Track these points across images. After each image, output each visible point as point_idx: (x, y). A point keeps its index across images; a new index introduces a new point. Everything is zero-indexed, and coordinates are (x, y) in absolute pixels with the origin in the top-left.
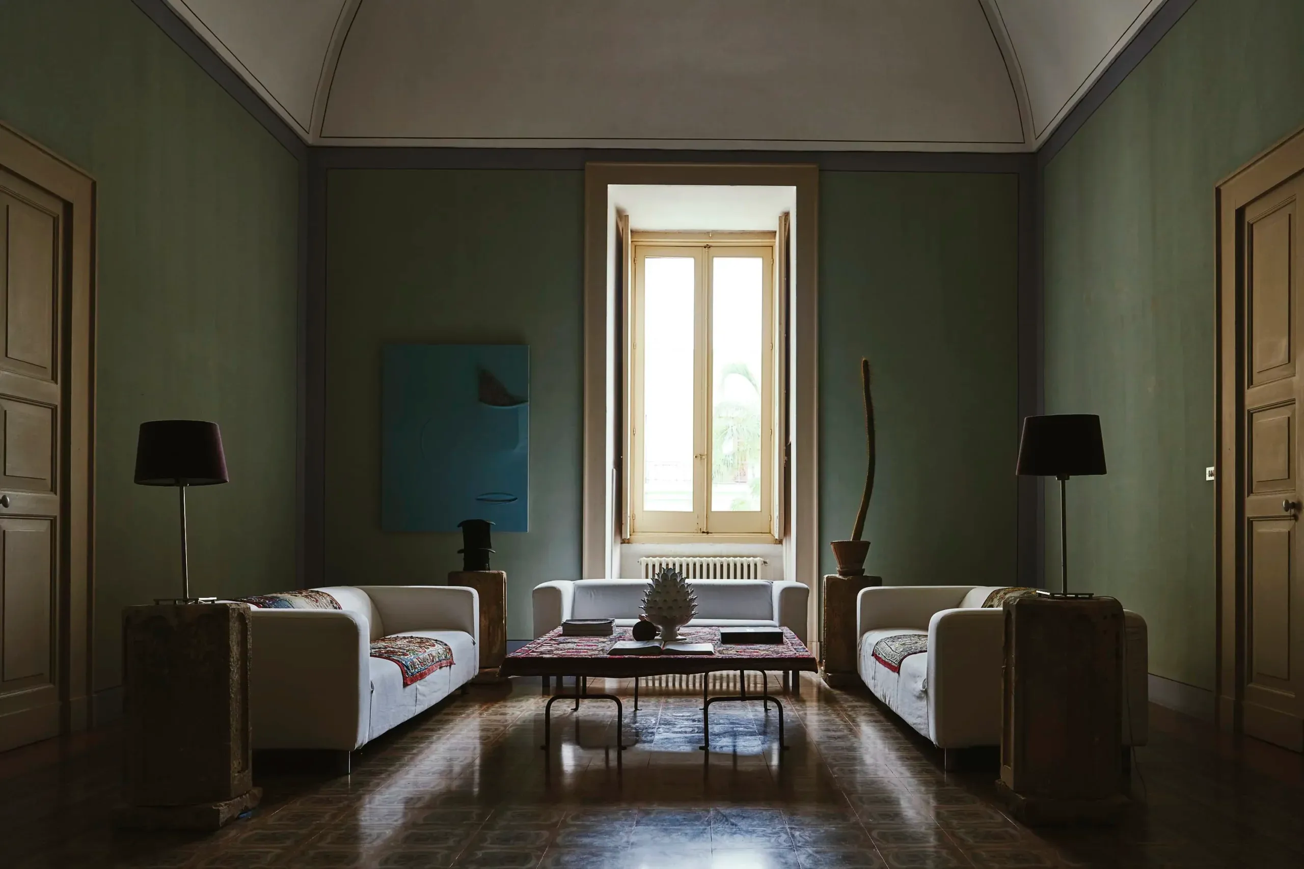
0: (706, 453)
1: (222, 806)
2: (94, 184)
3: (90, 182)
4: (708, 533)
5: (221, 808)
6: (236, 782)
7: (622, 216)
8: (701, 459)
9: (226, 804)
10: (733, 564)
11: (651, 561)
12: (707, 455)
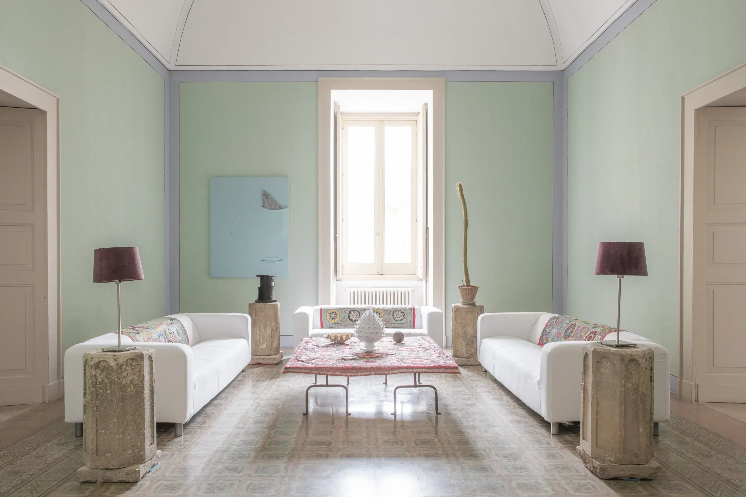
0: (381, 232)
1: (141, 468)
2: (58, 99)
3: (56, 99)
4: (382, 274)
5: (140, 469)
6: (148, 452)
7: (336, 105)
8: (379, 235)
9: (143, 466)
10: (397, 292)
11: (352, 290)
12: (382, 233)
